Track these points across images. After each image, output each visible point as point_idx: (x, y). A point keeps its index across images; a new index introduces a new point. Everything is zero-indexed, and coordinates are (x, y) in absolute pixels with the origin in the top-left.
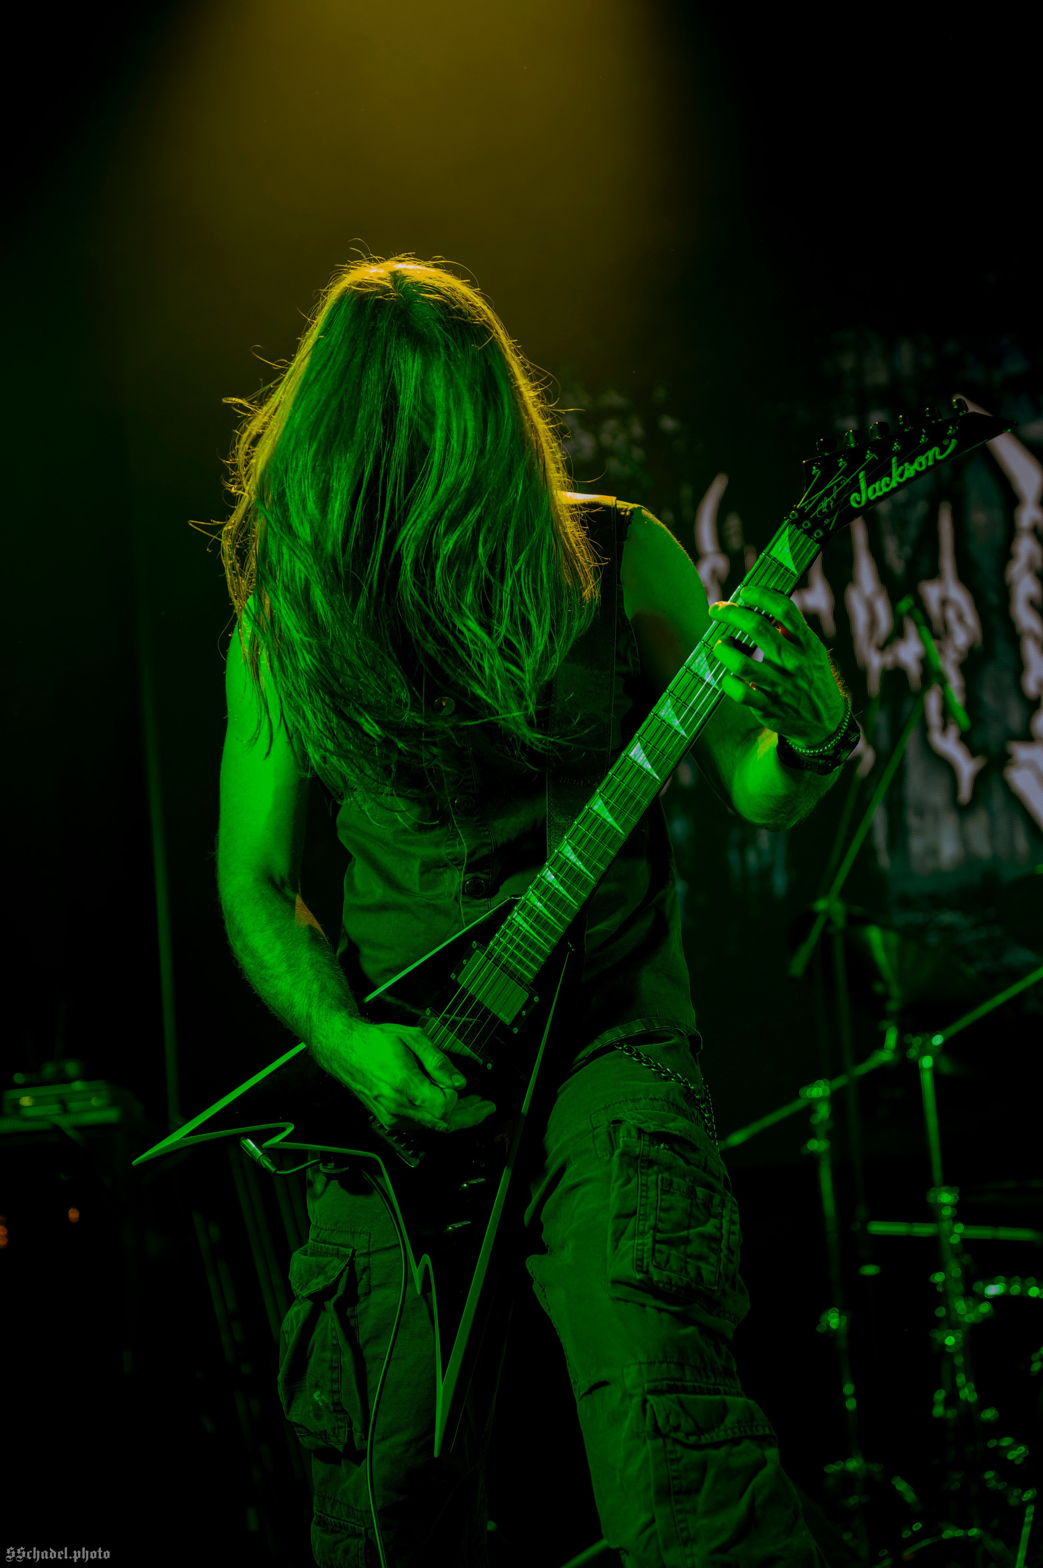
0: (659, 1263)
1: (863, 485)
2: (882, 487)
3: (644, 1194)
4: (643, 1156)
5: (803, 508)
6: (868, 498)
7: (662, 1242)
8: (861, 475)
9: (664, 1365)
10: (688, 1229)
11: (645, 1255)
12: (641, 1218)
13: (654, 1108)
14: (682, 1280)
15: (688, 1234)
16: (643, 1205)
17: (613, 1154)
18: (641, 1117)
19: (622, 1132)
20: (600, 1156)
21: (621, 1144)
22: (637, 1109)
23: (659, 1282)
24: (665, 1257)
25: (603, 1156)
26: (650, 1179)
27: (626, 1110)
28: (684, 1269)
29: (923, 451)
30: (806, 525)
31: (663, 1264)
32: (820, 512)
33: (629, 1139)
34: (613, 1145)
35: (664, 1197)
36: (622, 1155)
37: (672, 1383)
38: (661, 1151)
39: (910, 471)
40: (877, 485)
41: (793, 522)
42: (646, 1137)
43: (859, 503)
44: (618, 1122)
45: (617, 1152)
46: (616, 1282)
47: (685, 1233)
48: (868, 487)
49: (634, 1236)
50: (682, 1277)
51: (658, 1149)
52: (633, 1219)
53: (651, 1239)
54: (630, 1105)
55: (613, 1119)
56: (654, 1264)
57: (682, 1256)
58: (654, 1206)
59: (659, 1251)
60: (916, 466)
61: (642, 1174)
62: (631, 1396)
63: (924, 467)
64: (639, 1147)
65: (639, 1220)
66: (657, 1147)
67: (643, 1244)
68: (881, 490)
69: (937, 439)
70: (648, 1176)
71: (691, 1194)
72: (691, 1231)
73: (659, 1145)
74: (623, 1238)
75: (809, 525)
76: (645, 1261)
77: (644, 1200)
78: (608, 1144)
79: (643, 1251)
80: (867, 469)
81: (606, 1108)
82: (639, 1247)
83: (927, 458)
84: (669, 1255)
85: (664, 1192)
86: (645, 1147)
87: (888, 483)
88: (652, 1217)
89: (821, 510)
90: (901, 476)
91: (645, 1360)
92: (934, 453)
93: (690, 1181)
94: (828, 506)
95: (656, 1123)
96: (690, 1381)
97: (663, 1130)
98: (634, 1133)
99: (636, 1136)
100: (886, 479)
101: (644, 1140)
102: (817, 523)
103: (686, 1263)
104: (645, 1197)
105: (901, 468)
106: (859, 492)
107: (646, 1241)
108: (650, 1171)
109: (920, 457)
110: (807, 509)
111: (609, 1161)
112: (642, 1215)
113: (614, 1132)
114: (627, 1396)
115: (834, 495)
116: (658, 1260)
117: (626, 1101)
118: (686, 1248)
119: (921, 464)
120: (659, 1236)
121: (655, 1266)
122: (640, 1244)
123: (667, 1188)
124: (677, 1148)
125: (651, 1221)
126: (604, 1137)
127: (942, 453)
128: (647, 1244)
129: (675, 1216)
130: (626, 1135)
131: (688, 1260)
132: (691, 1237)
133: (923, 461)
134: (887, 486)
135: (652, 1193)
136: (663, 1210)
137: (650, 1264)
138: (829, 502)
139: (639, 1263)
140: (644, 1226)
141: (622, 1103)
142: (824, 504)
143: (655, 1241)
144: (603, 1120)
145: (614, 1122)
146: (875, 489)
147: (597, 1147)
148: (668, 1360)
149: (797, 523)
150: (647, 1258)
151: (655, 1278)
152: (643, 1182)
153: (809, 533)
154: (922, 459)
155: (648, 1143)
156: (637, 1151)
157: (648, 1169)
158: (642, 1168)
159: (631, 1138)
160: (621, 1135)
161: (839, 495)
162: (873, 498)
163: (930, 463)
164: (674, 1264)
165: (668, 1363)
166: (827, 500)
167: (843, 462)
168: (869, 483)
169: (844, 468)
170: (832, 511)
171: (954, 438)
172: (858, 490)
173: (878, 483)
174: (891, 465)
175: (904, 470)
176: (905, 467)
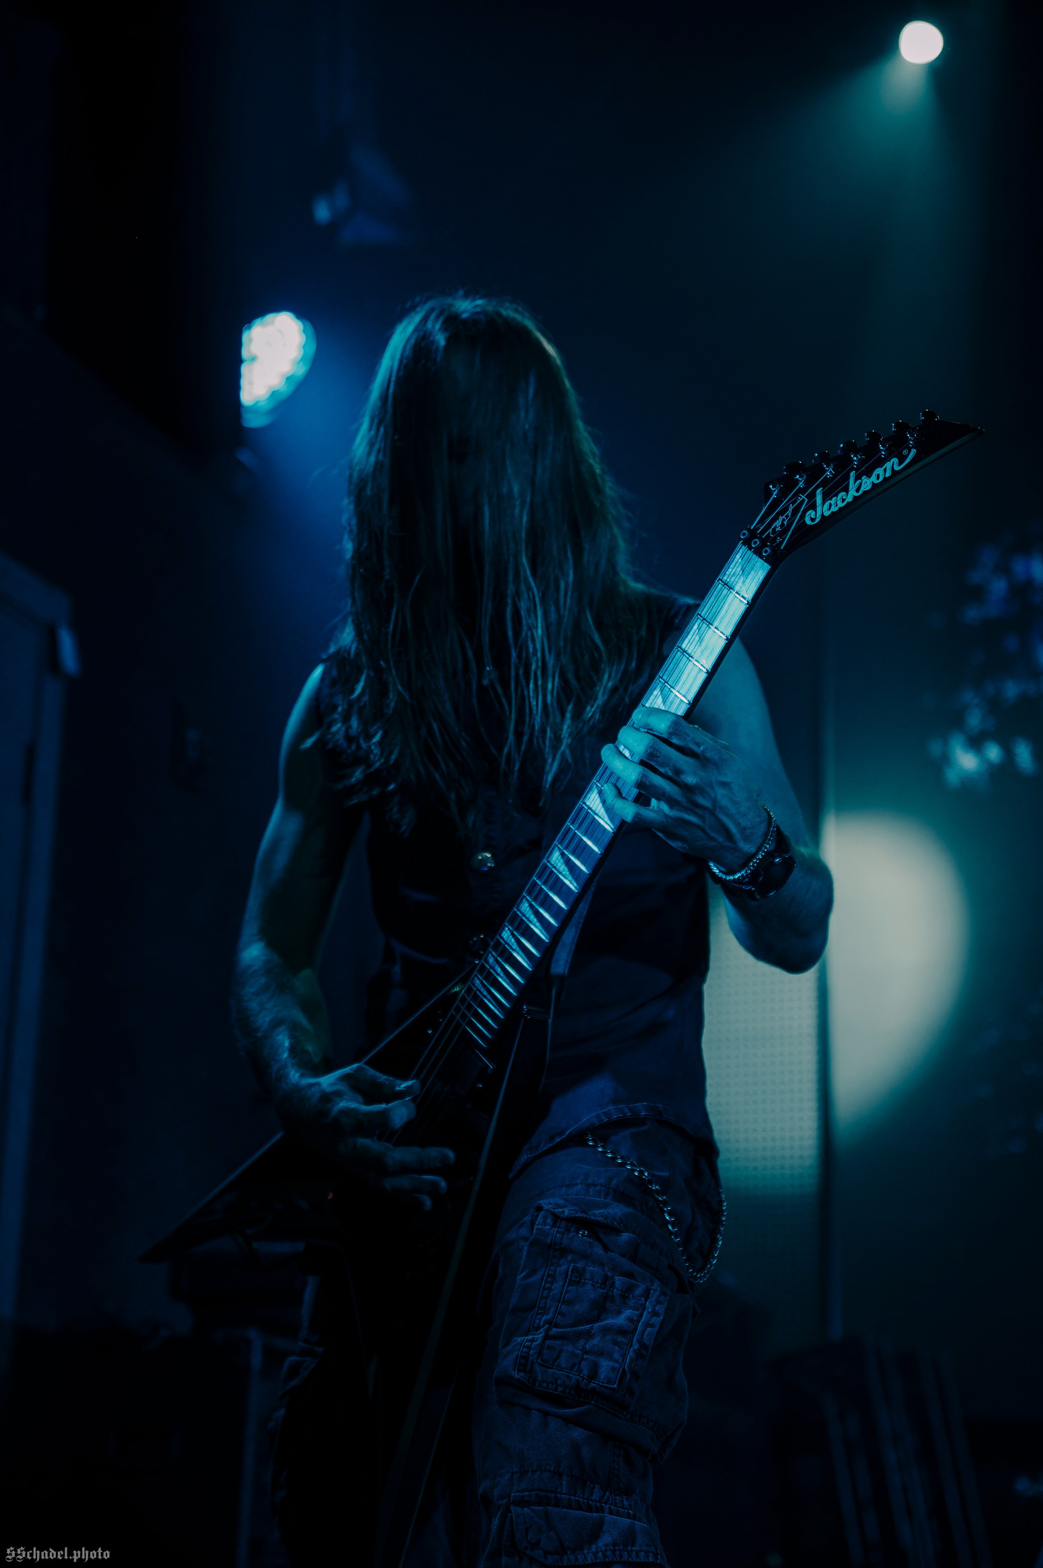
0: (546, 1360)
1: (819, 499)
2: (837, 502)
3: (549, 1285)
4: (556, 1244)
6: (823, 515)
7: (555, 1337)
8: (817, 492)
10: (591, 1322)
11: (532, 1352)
12: (540, 1311)
14: (570, 1379)
15: (592, 1328)
16: (546, 1297)
18: (562, 1202)
19: (539, 1219)
21: (535, 1232)
23: (543, 1381)
26: (559, 1269)
28: (576, 1366)
29: (881, 463)
30: (758, 544)
31: (550, 1362)
32: (774, 531)
33: (543, 1226)
35: (571, 1288)
37: (542, 1494)
38: (578, 1238)
39: (867, 483)
40: (833, 501)
42: (561, 1224)
43: (813, 520)
44: (539, 1209)
45: (530, 1241)
47: (589, 1326)
48: (824, 501)
49: (528, 1331)
50: (572, 1376)
51: (575, 1236)
52: (531, 1313)
53: (542, 1334)
56: (540, 1361)
57: (578, 1351)
58: (558, 1300)
59: (549, 1347)
60: (873, 479)
61: (553, 1263)
62: (499, 1508)
63: (881, 479)
64: (552, 1236)
65: (537, 1314)
66: (573, 1234)
67: (532, 1340)
68: (837, 505)
69: (896, 449)
70: (561, 1267)
71: (607, 1284)
72: (595, 1325)
73: (577, 1232)
76: (531, 1359)
77: (548, 1292)
79: (530, 1347)
80: (824, 485)
82: (527, 1344)
83: (885, 470)
84: (560, 1351)
85: (573, 1283)
86: (558, 1234)
87: (844, 498)
88: (553, 1310)
89: (775, 527)
92: (893, 464)
93: (609, 1270)
94: (782, 525)
96: (565, 1494)
97: (583, 1215)
98: (549, 1219)
99: (551, 1223)
100: (843, 494)
101: (557, 1226)
102: (769, 542)
103: (581, 1359)
104: (549, 1289)
105: (858, 482)
106: (815, 508)
108: (562, 1261)
109: (878, 469)
110: (761, 528)
112: (542, 1308)
115: (790, 512)
118: (585, 1343)
119: (878, 478)
120: (554, 1331)
121: (540, 1364)
122: (530, 1341)
123: (578, 1278)
124: (598, 1234)
125: (550, 1315)
127: (900, 464)
128: (536, 1340)
129: (581, 1309)
130: (541, 1222)
132: (593, 1331)
133: (881, 473)
134: (843, 500)
135: (558, 1285)
136: (566, 1302)
137: (535, 1361)
138: (784, 520)
140: (540, 1320)
142: (778, 523)
143: (547, 1337)
146: (830, 504)
149: (750, 543)
150: (533, 1355)
151: (539, 1377)
152: (551, 1272)
153: (759, 552)
154: (879, 471)
155: (561, 1229)
156: (550, 1239)
157: (559, 1259)
158: (554, 1257)
159: (546, 1225)
161: (795, 512)
162: (827, 514)
163: (888, 474)
164: (564, 1361)
165: (541, 1472)
166: (781, 518)
167: (800, 479)
168: (826, 497)
169: (801, 485)
170: (785, 529)
171: (913, 447)
172: (813, 507)
173: (834, 499)
174: (848, 478)
175: (861, 484)
176: (862, 480)
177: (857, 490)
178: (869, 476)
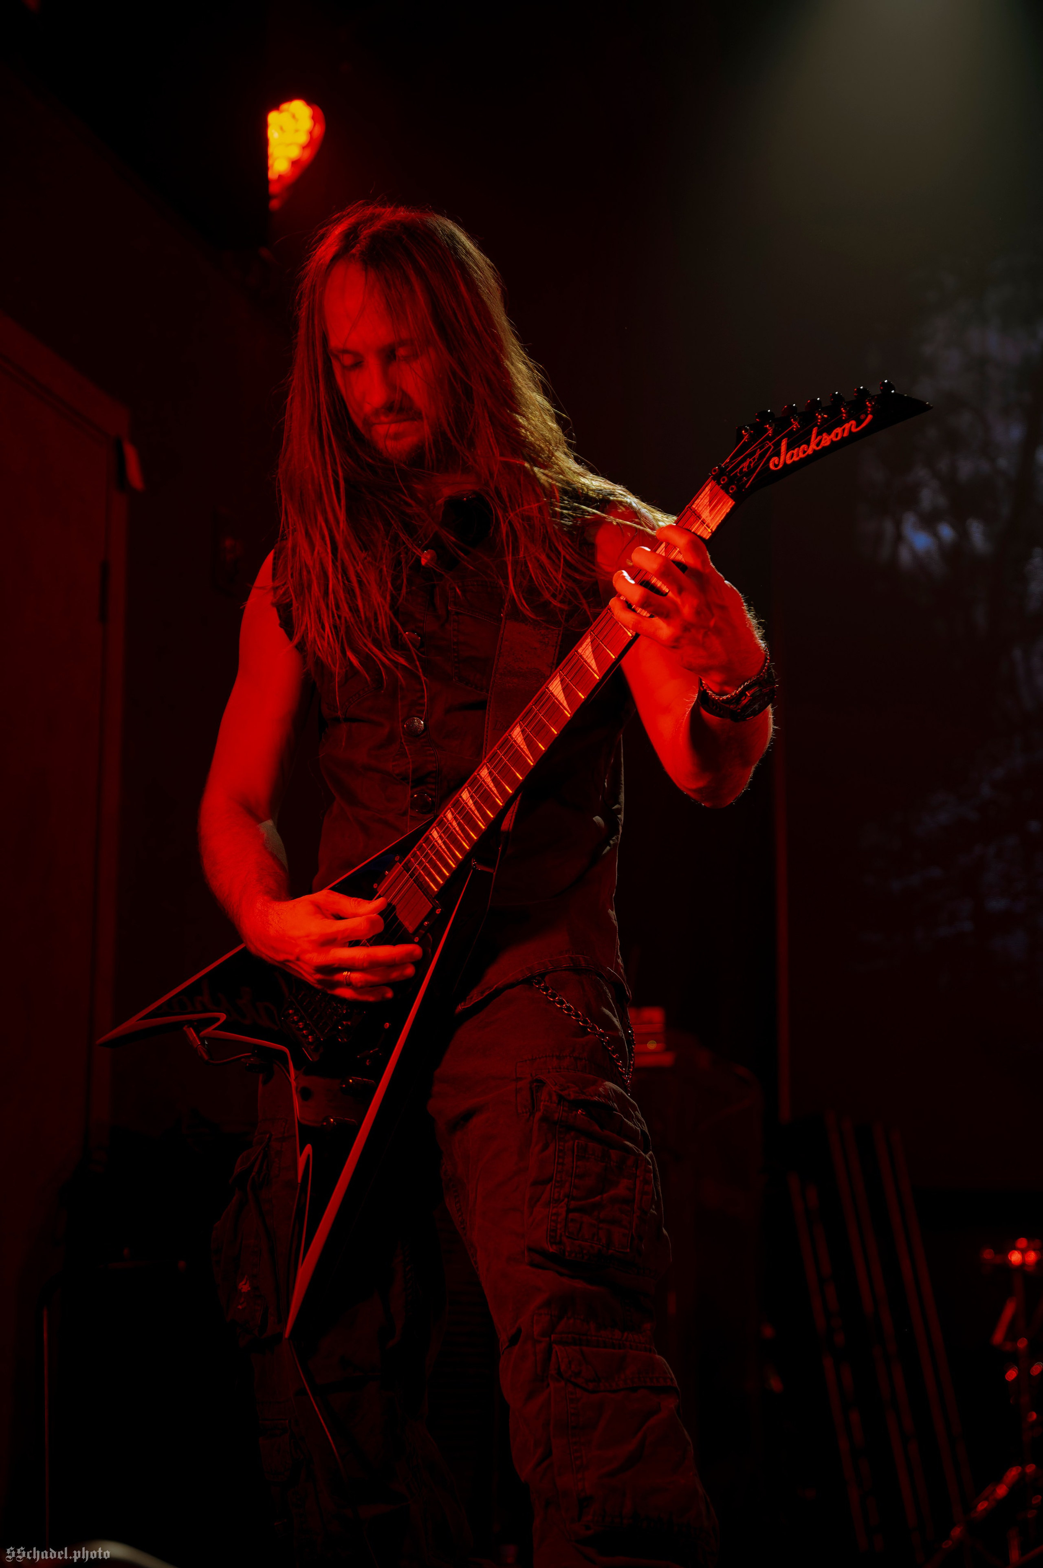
1: (783, 448)
2: (799, 453)
5: (726, 468)
6: (785, 463)
8: (784, 441)
14: (593, 1247)
23: (571, 1252)
28: (596, 1236)
29: (840, 423)
30: (726, 481)
32: (741, 470)
39: (826, 440)
40: (795, 452)
41: (714, 479)
43: (776, 466)
46: (530, 1249)
48: (788, 450)
50: (594, 1245)
52: (548, 1187)
54: (556, 1063)
56: (567, 1234)
60: (832, 435)
63: (839, 438)
68: (798, 455)
69: (855, 414)
74: (539, 1204)
75: (728, 481)
76: (559, 1232)
80: (790, 437)
83: (844, 430)
87: (805, 450)
89: (743, 468)
90: (818, 445)
92: (851, 426)
94: (749, 467)
100: (805, 446)
102: (735, 481)
105: (819, 438)
109: (838, 429)
110: (730, 468)
115: (757, 456)
121: (568, 1237)
127: (857, 426)
133: (839, 433)
138: (750, 462)
139: (552, 1233)
142: (745, 464)
146: (793, 454)
147: (518, 1101)
149: (719, 480)
151: (568, 1248)
153: (726, 489)
154: (839, 430)
161: (762, 456)
162: (789, 462)
163: (846, 435)
166: (748, 460)
167: (769, 428)
169: (770, 433)
170: (751, 471)
171: (871, 414)
172: (778, 454)
173: (796, 450)
174: (811, 434)
175: (821, 440)
176: (823, 437)
178: (829, 434)
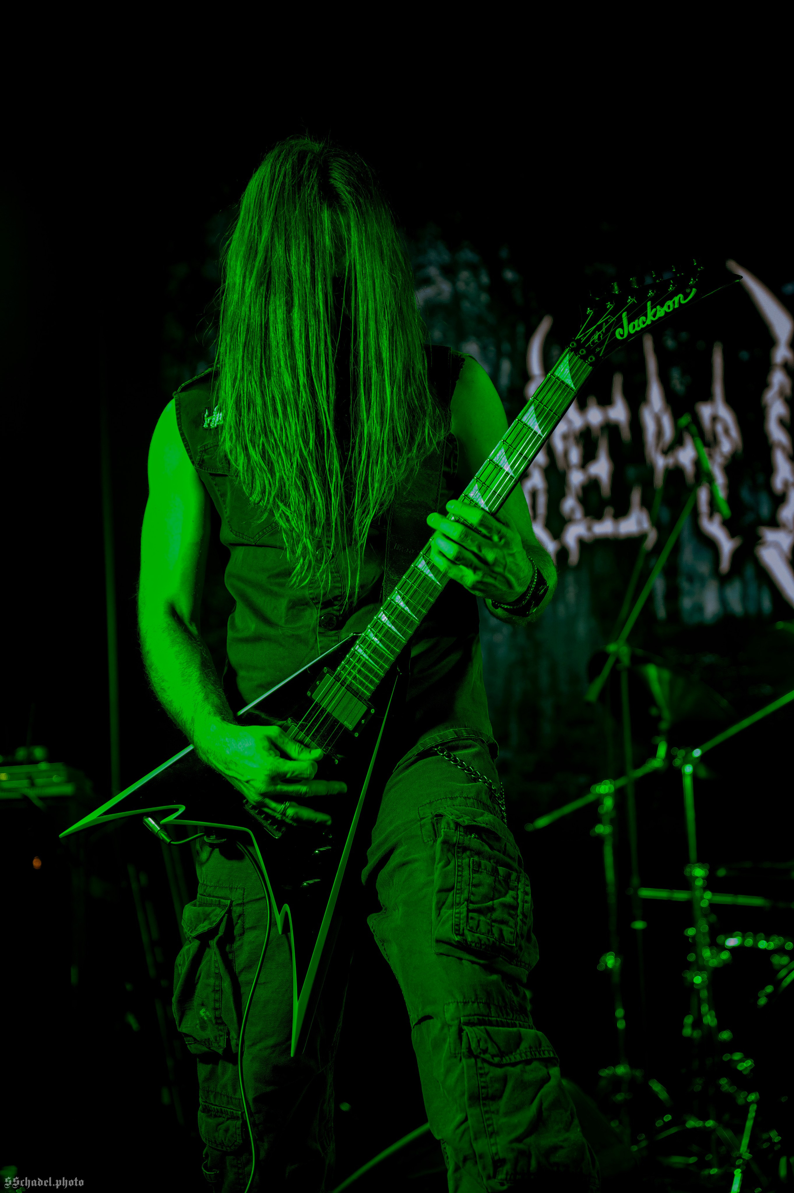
0: (472, 928)
1: (625, 321)
2: (640, 324)
3: (460, 873)
4: (459, 843)
5: (580, 340)
6: (629, 332)
7: (473, 911)
8: (624, 314)
9: (476, 1005)
10: (492, 899)
11: (461, 922)
12: (458, 892)
13: (466, 805)
14: (489, 940)
15: (493, 905)
16: (459, 882)
17: (436, 840)
18: (458, 813)
19: (443, 824)
20: (425, 841)
21: (442, 833)
22: (454, 806)
23: (472, 942)
24: (476, 922)
25: (428, 841)
26: (464, 861)
27: (446, 806)
28: (490, 931)
29: (671, 297)
30: (582, 352)
31: (475, 928)
32: (593, 342)
33: (448, 830)
34: (436, 834)
35: (474, 875)
36: (444, 842)
37: (481, 1018)
38: (472, 840)
39: (661, 312)
40: (636, 322)
41: (572, 350)
42: (462, 829)
43: (622, 336)
44: (440, 816)
45: (439, 840)
46: (438, 941)
47: (491, 903)
48: (629, 324)
49: (453, 905)
50: (489, 938)
51: (470, 838)
52: (451, 894)
53: (465, 909)
54: (449, 802)
55: (436, 813)
56: (468, 928)
57: (488, 921)
58: (468, 884)
59: (472, 918)
60: (665, 308)
61: (458, 858)
62: (449, 1026)
63: (671, 309)
64: (457, 837)
65: (457, 894)
66: (469, 836)
67: (459, 913)
68: (639, 326)
69: (682, 289)
70: (463, 859)
71: (494, 872)
72: (495, 901)
73: (471, 835)
74: (444, 907)
75: (585, 352)
76: (462, 926)
77: (460, 878)
78: (432, 832)
79: (459, 918)
80: (629, 311)
81: (431, 803)
82: (457, 915)
83: (674, 302)
84: (479, 921)
85: (475, 872)
86: (461, 837)
87: (644, 321)
88: (466, 892)
91: (462, 1001)
92: (679, 299)
93: (494, 862)
95: (469, 818)
96: (494, 1017)
97: (475, 823)
98: (452, 825)
99: (454, 828)
100: (643, 318)
101: (460, 832)
102: (590, 351)
103: (492, 926)
104: (460, 875)
105: (654, 310)
106: (623, 328)
107: (462, 910)
108: (464, 855)
109: (669, 301)
110: (583, 340)
111: (432, 846)
112: (459, 889)
113: (437, 824)
114: (445, 1025)
115: (604, 330)
116: (471, 925)
117: (446, 798)
118: (492, 915)
119: (669, 308)
120: (471, 906)
121: (469, 930)
122: (458, 913)
123: (477, 868)
124: (484, 837)
125: (465, 895)
126: (429, 827)
127: (685, 299)
128: (463, 913)
129: (483, 890)
130: (446, 827)
131: (493, 924)
132: (495, 906)
133: (671, 305)
134: (644, 323)
135: (466, 873)
136: (474, 886)
137: (465, 928)
139: (456, 927)
140: (460, 898)
141: (443, 800)
142: (596, 337)
143: (469, 911)
144: (428, 813)
145: (437, 816)
146: (634, 325)
147: (423, 834)
148: (479, 1001)
149: (575, 351)
150: (463, 924)
151: (469, 939)
152: (459, 864)
153: (584, 358)
154: (670, 303)
155: (463, 834)
156: (455, 839)
157: (463, 853)
158: (458, 852)
159: (450, 829)
160: (442, 826)
161: (608, 330)
162: (632, 332)
163: (676, 306)
164: (483, 928)
165: (478, 1003)
166: (597, 334)
167: (610, 306)
168: (630, 321)
169: (611, 310)
170: (601, 343)
171: (694, 288)
172: (621, 326)
173: (636, 321)
174: (646, 307)
175: (656, 311)
176: (657, 309)
177: (654, 316)
178: (662, 306)
